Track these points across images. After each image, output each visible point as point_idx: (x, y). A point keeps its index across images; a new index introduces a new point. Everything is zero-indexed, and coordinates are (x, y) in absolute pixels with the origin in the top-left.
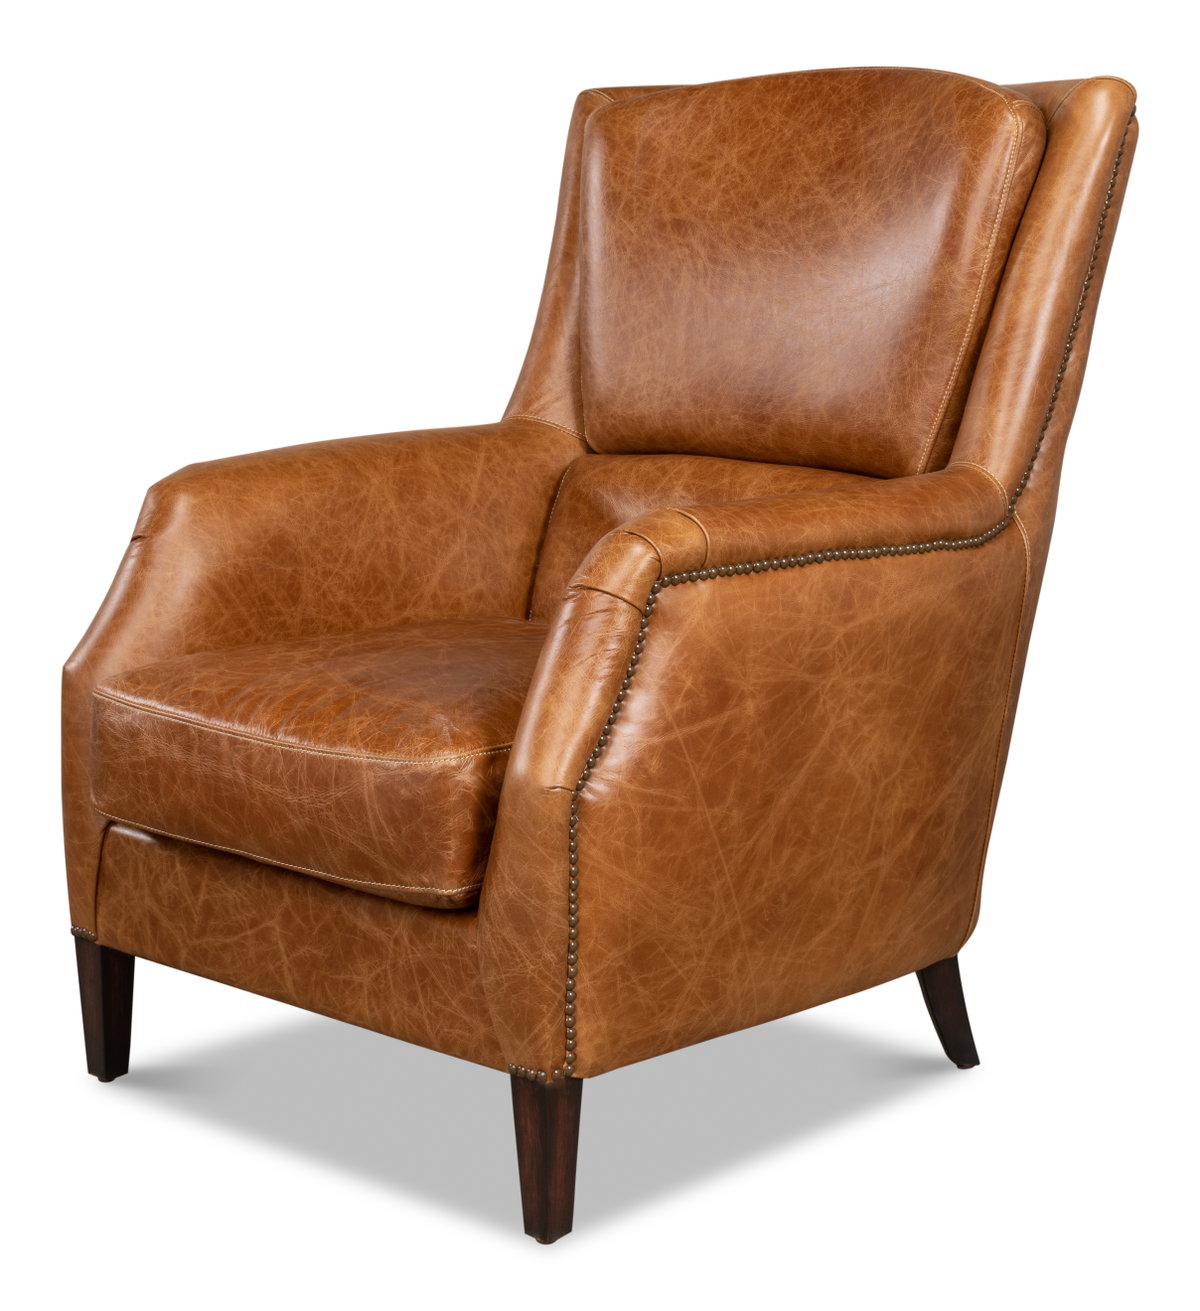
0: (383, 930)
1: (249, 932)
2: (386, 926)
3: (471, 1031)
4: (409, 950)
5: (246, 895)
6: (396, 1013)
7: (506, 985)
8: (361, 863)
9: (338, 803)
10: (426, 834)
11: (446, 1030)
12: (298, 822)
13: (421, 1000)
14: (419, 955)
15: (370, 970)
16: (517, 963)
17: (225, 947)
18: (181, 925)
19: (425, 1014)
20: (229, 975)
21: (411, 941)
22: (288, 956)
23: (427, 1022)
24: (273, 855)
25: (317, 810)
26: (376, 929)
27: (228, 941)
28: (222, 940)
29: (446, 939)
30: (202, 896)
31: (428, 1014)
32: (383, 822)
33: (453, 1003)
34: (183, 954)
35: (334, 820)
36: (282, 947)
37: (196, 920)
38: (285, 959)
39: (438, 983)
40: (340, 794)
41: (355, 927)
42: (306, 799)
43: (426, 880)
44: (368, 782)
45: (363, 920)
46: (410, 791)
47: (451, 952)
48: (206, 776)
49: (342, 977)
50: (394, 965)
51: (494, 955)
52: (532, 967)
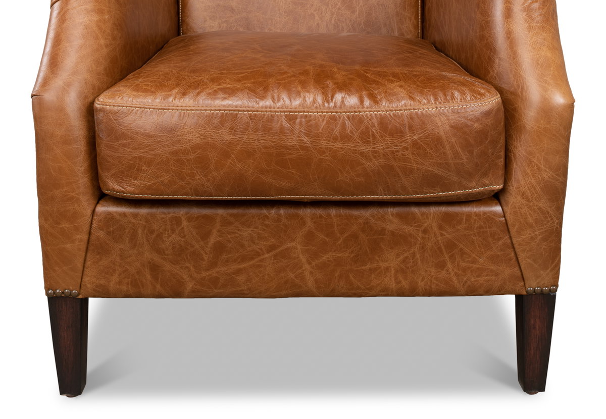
0: (411, 226)
1: (267, 256)
2: (415, 223)
3: (497, 275)
4: (438, 235)
5: (264, 230)
6: (423, 279)
7: (539, 237)
8: (432, 181)
9: (415, 144)
10: (490, 151)
11: (473, 280)
12: (372, 165)
13: (449, 265)
14: (448, 236)
15: (398, 255)
16: (548, 221)
17: (239, 272)
18: (187, 265)
19: (452, 274)
20: (242, 290)
21: (441, 228)
22: (310, 263)
23: (455, 279)
24: (338, 193)
25: (393, 152)
26: (405, 227)
27: (242, 266)
28: (234, 267)
29: (475, 220)
30: (213, 239)
31: (456, 273)
32: (459, 150)
33: (481, 260)
34: (190, 286)
35: (411, 156)
36: (303, 258)
37: (206, 258)
38: (307, 266)
39: (466, 250)
40: (416, 137)
41: (383, 229)
42: (380, 147)
43: (487, 182)
44: (442, 126)
46: (481, 124)
47: (480, 227)
48: (265, 148)
49: (368, 266)
50: (423, 248)
51: (530, 220)
52: (557, 221)
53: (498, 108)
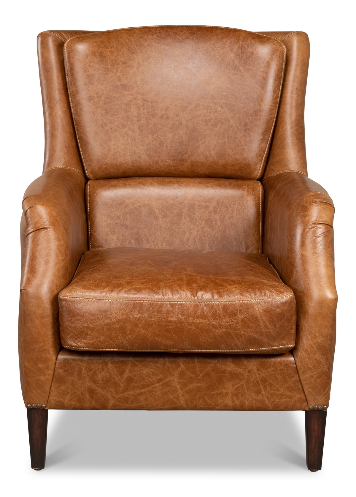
0: (241, 368)
1: (157, 385)
2: (243, 367)
3: (291, 398)
4: (257, 374)
5: (156, 370)
6: (248, 400)
7: (316, 376)
8: (252, 341)
9: (243, 320)
10: (286, 325)
11: (277, 401)
12: (218, 332)
13: (263, 392)
14: (262, 374)
15: (233, 386)
16: (321, 367)
17: (141, 394)
18: (111, 389)
19: (265, 397)
20: (142, 405)
21: (258, 370)
22: (182, 390)
23: (266, 400)
24: (199, 347)
25: (230, 325)
26: (237, 369)
27: (143, 391)
28: (138, 391)
29: (278, 366)
30: (126, 375)
31: (267, 397)
32: (268, 324)
33: (282, 389)
34: (112, 402)
35: (240, 327)
36: (178, 387)
37: (122, 386)
38: (180, 392)
39: (273, 383)
40: (243, 317)
41: (225, 370)
42: (223, 322)
43: (285, 343)
44: (258, 310)
45: (230, 366)
46: (281, 309)
47: (281, 370)
48: (158, 322)
49: (216, 392)
50: (248, 382)
51: (310, 366)
52: (326, 367)
53: (291, 301)
